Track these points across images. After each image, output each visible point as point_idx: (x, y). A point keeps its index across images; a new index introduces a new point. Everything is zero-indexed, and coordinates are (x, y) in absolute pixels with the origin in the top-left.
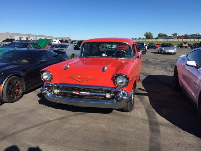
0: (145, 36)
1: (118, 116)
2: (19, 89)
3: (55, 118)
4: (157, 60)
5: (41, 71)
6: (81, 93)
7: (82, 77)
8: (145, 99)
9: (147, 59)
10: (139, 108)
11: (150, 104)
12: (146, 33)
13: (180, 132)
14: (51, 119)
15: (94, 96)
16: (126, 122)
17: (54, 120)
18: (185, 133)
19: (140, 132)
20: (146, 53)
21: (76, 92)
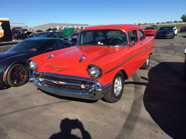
0: (182, 18)
1: (99, 107)
2: (24, 75)
3: (40, 104)
4: (184, 44)
5: (27, 60)
6: (59, 82)
7: (60, 67)
8: (140, 90)
9: (171, 44)
10: (127, 99)
11: (143, 96)
12: (183, 16)
13: (157, 132)
14: (37, 105)
15: (72, 86)
16: (104, 114)
17: (39, 106)
18: (162, 134)
19: (110, 127)
20: (175, 38)
21: (55, 82)
